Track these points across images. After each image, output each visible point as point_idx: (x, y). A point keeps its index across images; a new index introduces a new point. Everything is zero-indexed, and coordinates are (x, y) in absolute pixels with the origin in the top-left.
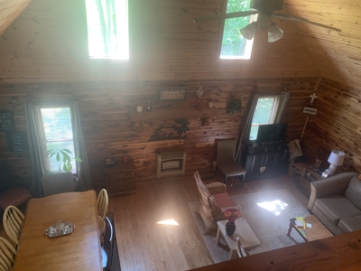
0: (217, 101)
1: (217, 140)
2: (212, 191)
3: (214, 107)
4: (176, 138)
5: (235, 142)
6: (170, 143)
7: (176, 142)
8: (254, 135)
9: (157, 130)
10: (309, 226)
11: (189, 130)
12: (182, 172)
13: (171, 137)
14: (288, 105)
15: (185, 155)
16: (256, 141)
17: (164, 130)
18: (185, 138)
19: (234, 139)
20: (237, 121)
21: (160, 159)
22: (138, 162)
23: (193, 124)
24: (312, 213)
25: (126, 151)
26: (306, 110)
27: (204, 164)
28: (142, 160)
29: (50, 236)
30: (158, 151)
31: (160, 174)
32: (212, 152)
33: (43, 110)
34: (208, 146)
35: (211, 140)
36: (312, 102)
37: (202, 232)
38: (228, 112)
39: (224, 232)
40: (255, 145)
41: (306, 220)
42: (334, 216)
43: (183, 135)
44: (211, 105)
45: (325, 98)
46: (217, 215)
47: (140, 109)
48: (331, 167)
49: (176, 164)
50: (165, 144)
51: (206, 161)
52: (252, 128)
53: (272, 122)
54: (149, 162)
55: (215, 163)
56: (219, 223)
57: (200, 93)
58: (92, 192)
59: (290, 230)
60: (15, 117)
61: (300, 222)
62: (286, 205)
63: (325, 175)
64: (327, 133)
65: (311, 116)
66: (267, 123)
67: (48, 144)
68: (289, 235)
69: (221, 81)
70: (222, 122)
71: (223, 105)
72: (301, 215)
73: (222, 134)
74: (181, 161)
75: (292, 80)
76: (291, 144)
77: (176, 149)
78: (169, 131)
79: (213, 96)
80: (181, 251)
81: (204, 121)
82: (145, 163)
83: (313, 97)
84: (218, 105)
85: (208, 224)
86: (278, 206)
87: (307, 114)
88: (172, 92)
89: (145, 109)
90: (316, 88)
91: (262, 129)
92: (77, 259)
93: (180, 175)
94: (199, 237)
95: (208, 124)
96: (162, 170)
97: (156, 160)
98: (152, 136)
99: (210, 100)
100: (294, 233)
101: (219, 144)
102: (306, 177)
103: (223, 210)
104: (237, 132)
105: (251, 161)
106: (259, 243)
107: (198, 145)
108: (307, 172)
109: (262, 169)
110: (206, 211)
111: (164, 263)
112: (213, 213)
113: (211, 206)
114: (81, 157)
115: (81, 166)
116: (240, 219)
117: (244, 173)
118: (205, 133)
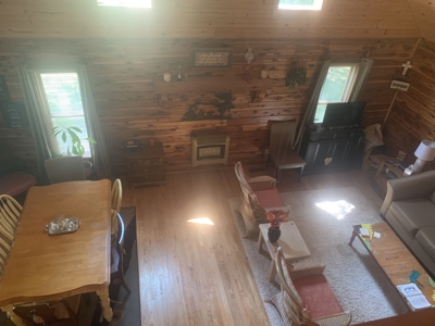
0: (273, 69)
1: (271, 122)
2: (255, 188)
3: (268, 77)
4: (216, 117)
5: (295, 126)
6: (209, 124)
7: (217, 123)
8: (319, 117)
9: (191, 106)
10: (378, 235)
11: (234, 107)
12: (224, 161)
13: (210, 116)
14: (369, 77)
15: (228, 140)
16: (322, 125)
17: (200, 106)
18: (229, 118)
19: (294, 120)
20: (299, 97)
21: (196, 145)
22: (168, 147)
23: (240, 99)
24: (384, 219)
25: (152, 133)
26: (395, 84)
27: (253, 153)
28: (173, 145)
29: (51, 232)
30: (193, 134)
31: (196, 163)
32: (264, 137)
33: (43, 76)
34: (259, 130)
35: (264, 123)
36: (404, 73)
37: (241, 235)
38: (287, 85)
39: (266, 238)
40: (320, 130)
41: (375, 228)
42: (413, 225)
43: (226, 113)
44: (264, 74)
45: (422, 69)
46: (260, 217)
47: (167, 77)
48: (418, 162)
49: (216, 151)
50: (202, 126)
51: (255, 149)
52: (318, 106)
53: (345, 100)
54: (182, 147)
55: (267, 151)
56: (261, 226)
57: (249, 57)
58: (106, 182)
59: (353, 239)
60: (8, 84)
61: (366, 230)
62: (353, 207)
63: (408, 172)
64: (419, 117)
65: (401, 93)
66: (339, 101)
67: (53, 120)
68: (350, 244)
69: (279, 40)
70: (278, 98)
71: (281, 75)
72: (369, 221)
73: (279, 114)
74: (223, 147)
75: (379, 41)
76: (369, 130)
77: (216, 132)
78: (207, 108)
79: (267, 62)
80: (213, 256)
81: (254, 96)
82: (177, 148)
83: (407, 66)
84: (273, 75)
85: (249, 225)
86: (343, 208)
87: (395, 90)
88: (212, 55)
89: (174, 78)
90: (412, 54)
91: (331, 108)
92: (80, 262)
93: (222, 165)
94: (237, 241)
95: (259, 100)
96: (199, 158)
97: (191, 145)
98: (186, 114)
99: (264, 67)
100: (357, 243)
101: (274, 127)
102: (383, 173)
103: (267, 211)
104: (298, 112)
105: (314, 150)
106: (309, 253)
107: (246, 128)
108: (385, 166)
109: (328, 161)
110: (247, 211)
111: (192, 269)
112: (255, 213)
113: (252, 205)
114: (95, 138)
115: (96, 148)
116: (289, 223)
117: (302, 166)
118: (255, 112)
